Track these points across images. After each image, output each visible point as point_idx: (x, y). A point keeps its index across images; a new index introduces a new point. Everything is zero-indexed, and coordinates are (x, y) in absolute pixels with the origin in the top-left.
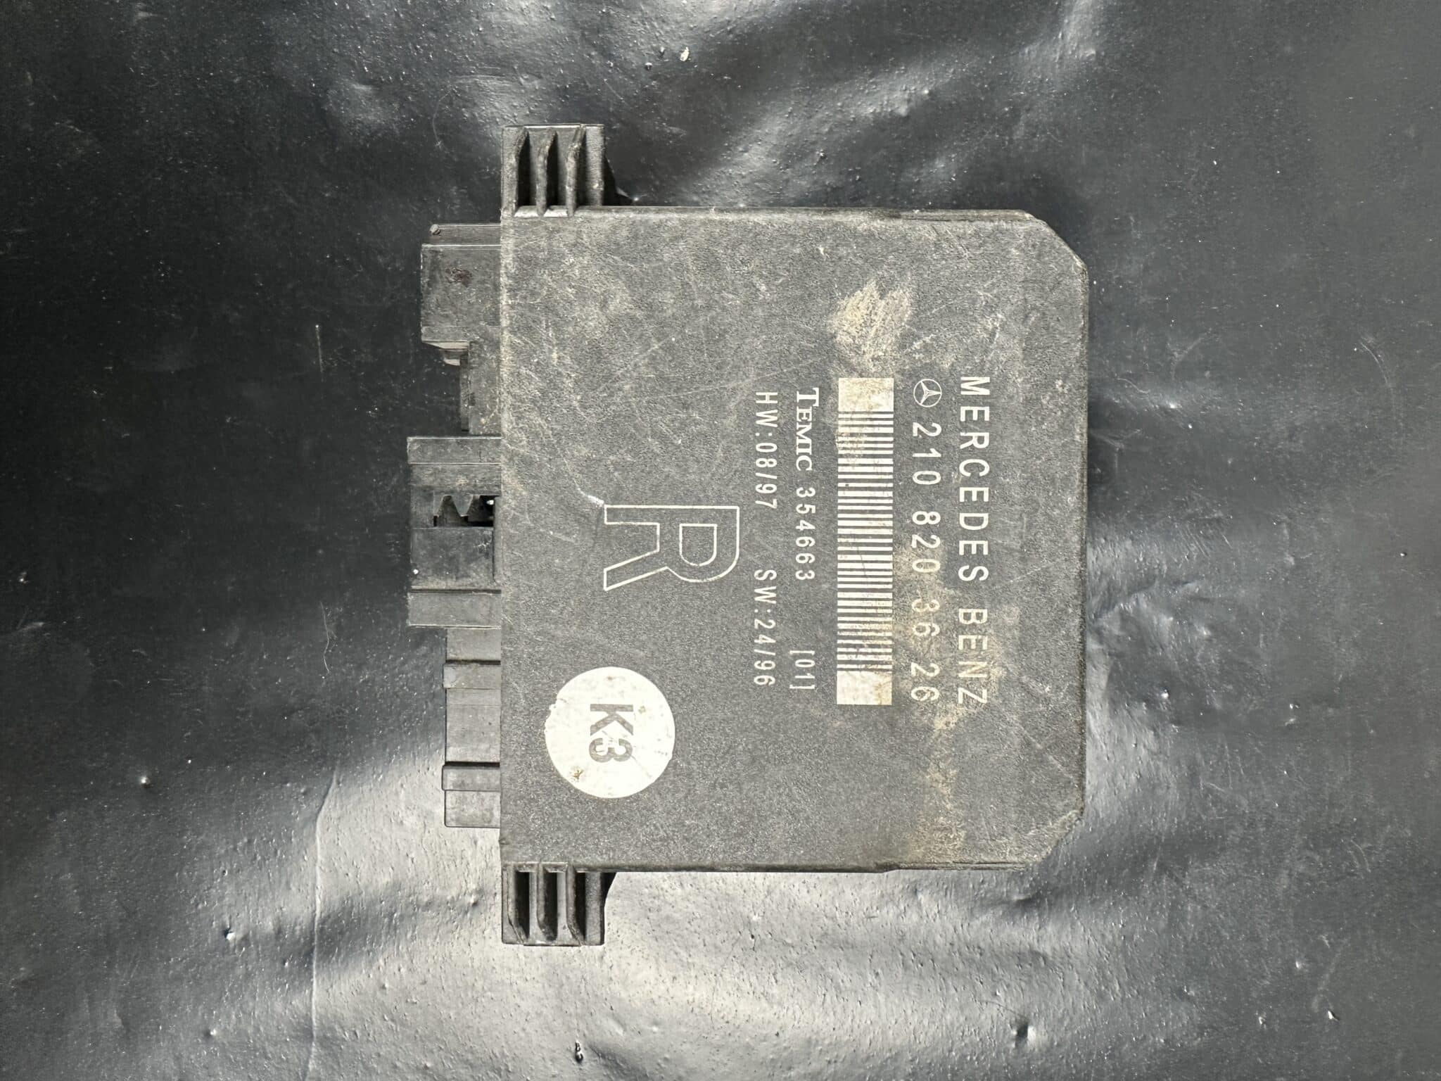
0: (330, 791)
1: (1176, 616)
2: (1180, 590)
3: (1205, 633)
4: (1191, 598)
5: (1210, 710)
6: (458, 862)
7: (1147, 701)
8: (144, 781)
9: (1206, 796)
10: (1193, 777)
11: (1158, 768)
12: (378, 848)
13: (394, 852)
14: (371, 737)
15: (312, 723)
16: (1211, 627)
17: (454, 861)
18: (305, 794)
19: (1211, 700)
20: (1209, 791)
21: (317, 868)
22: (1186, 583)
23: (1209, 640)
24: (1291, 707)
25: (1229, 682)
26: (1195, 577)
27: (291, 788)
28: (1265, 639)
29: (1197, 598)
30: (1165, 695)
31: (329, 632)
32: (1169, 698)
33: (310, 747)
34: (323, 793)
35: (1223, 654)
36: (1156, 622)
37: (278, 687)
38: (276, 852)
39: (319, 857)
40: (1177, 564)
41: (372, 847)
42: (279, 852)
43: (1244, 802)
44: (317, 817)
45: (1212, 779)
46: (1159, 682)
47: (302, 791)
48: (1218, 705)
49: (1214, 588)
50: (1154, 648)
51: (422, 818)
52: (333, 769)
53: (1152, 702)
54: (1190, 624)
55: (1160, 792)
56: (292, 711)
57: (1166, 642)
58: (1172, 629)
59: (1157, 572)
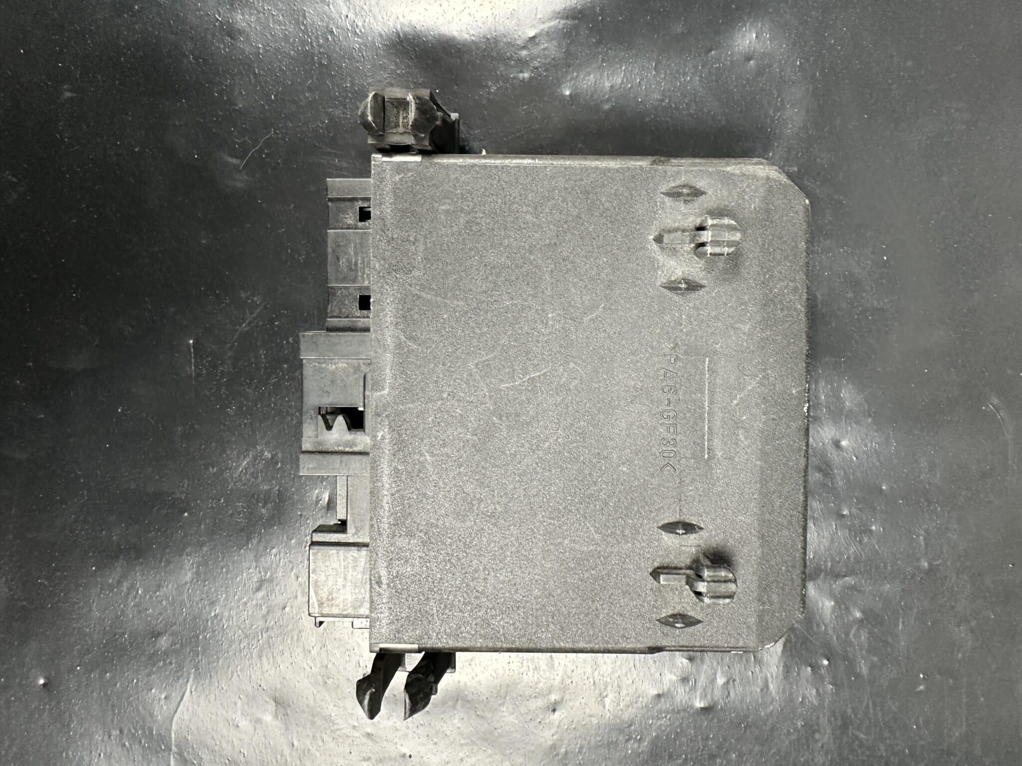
0: (185, 697)
1: (836, 602)
2: (840, 582)
3: (858, 615)
4: (848, 588)
5: (858, 676)
6: (279, 757)
7: (811, 666)
8: (42, 681)
9: (854, 741)
10: (845, 727)
11: (818, 718)
12: (218, 743)
13: (230, 748)
14: (218, 659)
15: (173, 644)
16: (863, 612)
17: (276, 758)
18: (166, 698)
19: (861, 668)
20: (857, 738)
21: (172, 756)
22: (845, 576)
23: (861, 621)
24: (921, 676)
25: (874, 655)
26: (851, 572)
27: (155, 693)
28: (903, 623)
29: (852, 588)
30: (826, 662)
31: (189, 576)
32: (829, 664)
33: (171, 663)
34: (179, 699)
35: (871, 633)
36: (820, 605)
37: (147, 616)
38: (141, 742)
39: (174, 748)
40: (839, 562)
41: (213, 743)
42: (143, 741)
43: (882, 747)
44: (173, 717)
45: (859, 728)
46: (822, 651)
47: (163, 696)
48: (865, 671)
49: (866, 581)
50: (818, 625)
51: (253, 723)
52: (188, 681)
53: (815, 667)
54: (847, 609)
55: (817, 736)
56: (156, 635)
57: (827, 621)
58: (833, 611)
59: (823, 567)
